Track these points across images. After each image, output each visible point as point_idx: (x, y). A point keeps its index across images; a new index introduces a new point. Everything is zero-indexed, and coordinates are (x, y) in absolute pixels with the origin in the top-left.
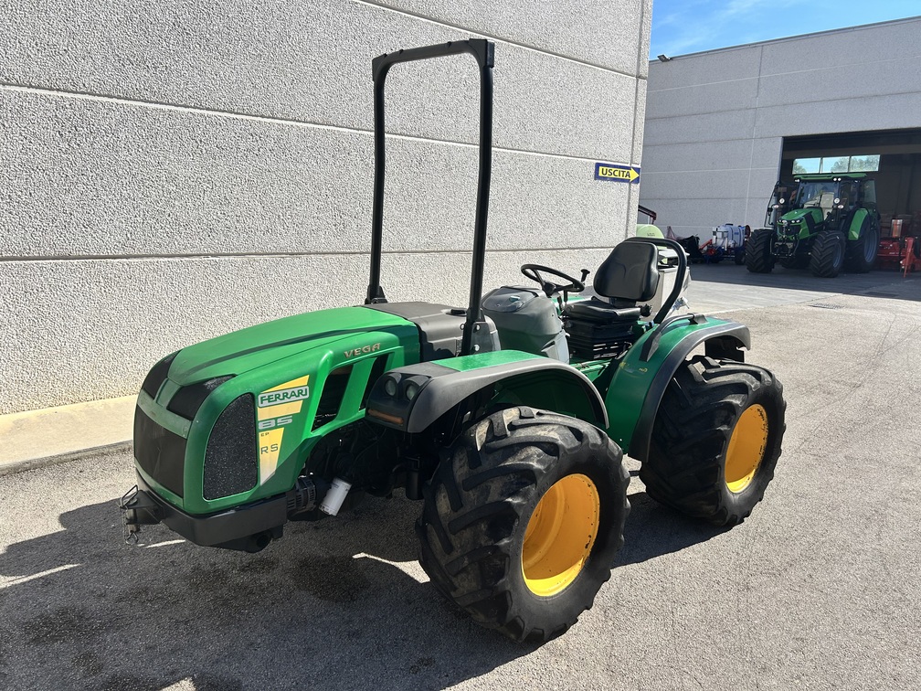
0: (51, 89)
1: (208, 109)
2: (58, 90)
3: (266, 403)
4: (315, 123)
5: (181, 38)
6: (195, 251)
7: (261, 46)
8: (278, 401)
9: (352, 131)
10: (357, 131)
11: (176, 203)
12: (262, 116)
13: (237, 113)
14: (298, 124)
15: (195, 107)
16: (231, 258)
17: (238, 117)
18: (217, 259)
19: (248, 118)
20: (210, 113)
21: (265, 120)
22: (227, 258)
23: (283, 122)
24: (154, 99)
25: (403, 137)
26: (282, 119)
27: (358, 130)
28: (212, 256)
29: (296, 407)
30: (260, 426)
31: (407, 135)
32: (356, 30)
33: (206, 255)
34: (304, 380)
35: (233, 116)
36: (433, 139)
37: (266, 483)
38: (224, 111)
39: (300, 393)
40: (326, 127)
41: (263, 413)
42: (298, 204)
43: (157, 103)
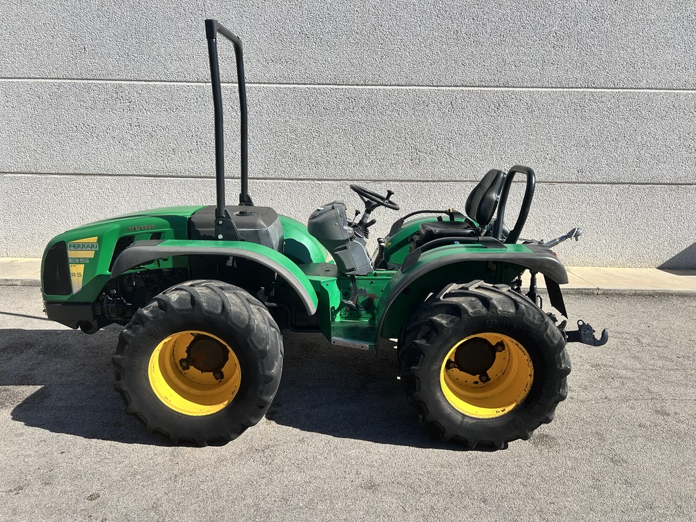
0: (229, 83)
1: (319, 84)
2: (232, 83)
3: (72, 248)
4: (399, 85)
5: (304, 41)
6: (305, 177)
7: (358, 36)
8: (79, 249)
9: (432, 88)
10: (436, 88)
11: (296, 146)
12: (357, 85)
13: (339, 85)
14: (385, 87)
15: (310, 84)
16: (330, 182)
17: (339, 87)
18: (320, 182)
19: (346, 87)
20: (320, 86)
21: (360, 87)
22: (327, 182)
23: (373, 87)
24: (285, 81)
25: (482, 89)
26: (372, 85)
27: (437, 86)
28: (317, 180)
29: (90, 254)
30: (70, 261)
31: (485, 86)
32: (439, 10)
33: (314, 180)
34: (95, 239)
35: (337, 87)
36: (514, 87)
37: (77, 293)
38: (330, 84)
39: (93, 246)
40: (407, 88)
41: (71, 254)
42: (381, 145)
43: (287, 84)
